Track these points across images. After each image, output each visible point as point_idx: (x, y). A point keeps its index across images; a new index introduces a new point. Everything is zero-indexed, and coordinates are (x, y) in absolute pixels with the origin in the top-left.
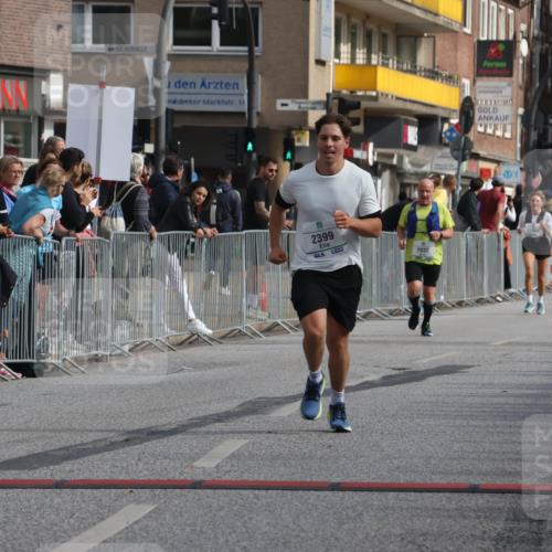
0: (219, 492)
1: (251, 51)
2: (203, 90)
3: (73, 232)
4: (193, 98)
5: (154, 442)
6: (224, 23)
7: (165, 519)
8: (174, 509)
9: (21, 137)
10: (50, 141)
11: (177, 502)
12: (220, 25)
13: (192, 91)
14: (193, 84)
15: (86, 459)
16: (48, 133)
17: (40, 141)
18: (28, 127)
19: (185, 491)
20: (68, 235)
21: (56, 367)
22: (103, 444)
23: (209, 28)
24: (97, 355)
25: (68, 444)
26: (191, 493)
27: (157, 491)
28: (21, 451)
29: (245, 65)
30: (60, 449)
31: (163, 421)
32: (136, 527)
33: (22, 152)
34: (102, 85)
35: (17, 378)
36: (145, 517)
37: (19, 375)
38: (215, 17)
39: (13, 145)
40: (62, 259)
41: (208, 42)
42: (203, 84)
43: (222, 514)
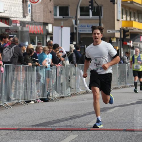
0: (94, 131)
1: (100, 18)
2: (88, 28)
3: (55, 65)
4: (85, 30)
5: (78, 119)
6: (93, 10)
7: (80, 138)
8: (83, 136)
9: (41, 41)
10: (49, 41)
11: (83, 134)
12: (92, 11)
13: (85, 28)
14: (85, 26)
15: (60, 123)
16: (48, 39)
17: (46, 42)
18: (43, 38)
19: (86, 131)
20: (54, 65)
21: (52, 100)
22: (64, 119)
23: (89, 12)
24: (62, 96)
25: (55, 119)
26: (87, 132)
27: (79, 131)
28: (43, 121)
29: (98, 21)
30: (53, 120)
31: (80, 113)
32: (73, 141)
33: (42, 44)
34: (62, 27)
35: (42, 102)
36: (75, 138)
37: (43, 102)
38: (90, 9)
39: (40, 43)
40: (53, 72)
41: (89, 15)
42: (88, 26)
43: (95, 137)
